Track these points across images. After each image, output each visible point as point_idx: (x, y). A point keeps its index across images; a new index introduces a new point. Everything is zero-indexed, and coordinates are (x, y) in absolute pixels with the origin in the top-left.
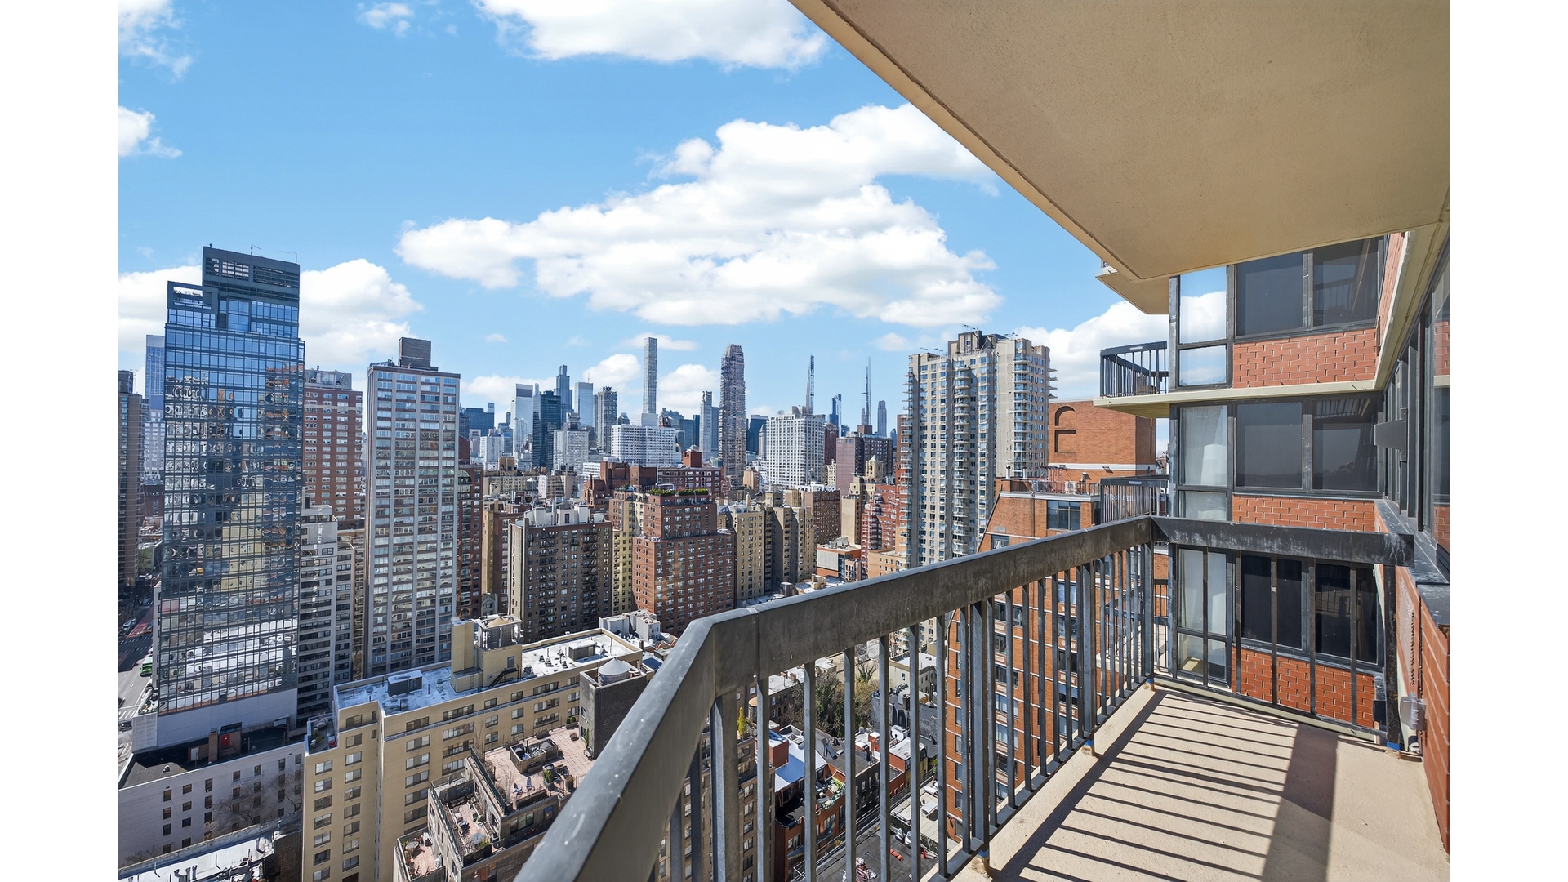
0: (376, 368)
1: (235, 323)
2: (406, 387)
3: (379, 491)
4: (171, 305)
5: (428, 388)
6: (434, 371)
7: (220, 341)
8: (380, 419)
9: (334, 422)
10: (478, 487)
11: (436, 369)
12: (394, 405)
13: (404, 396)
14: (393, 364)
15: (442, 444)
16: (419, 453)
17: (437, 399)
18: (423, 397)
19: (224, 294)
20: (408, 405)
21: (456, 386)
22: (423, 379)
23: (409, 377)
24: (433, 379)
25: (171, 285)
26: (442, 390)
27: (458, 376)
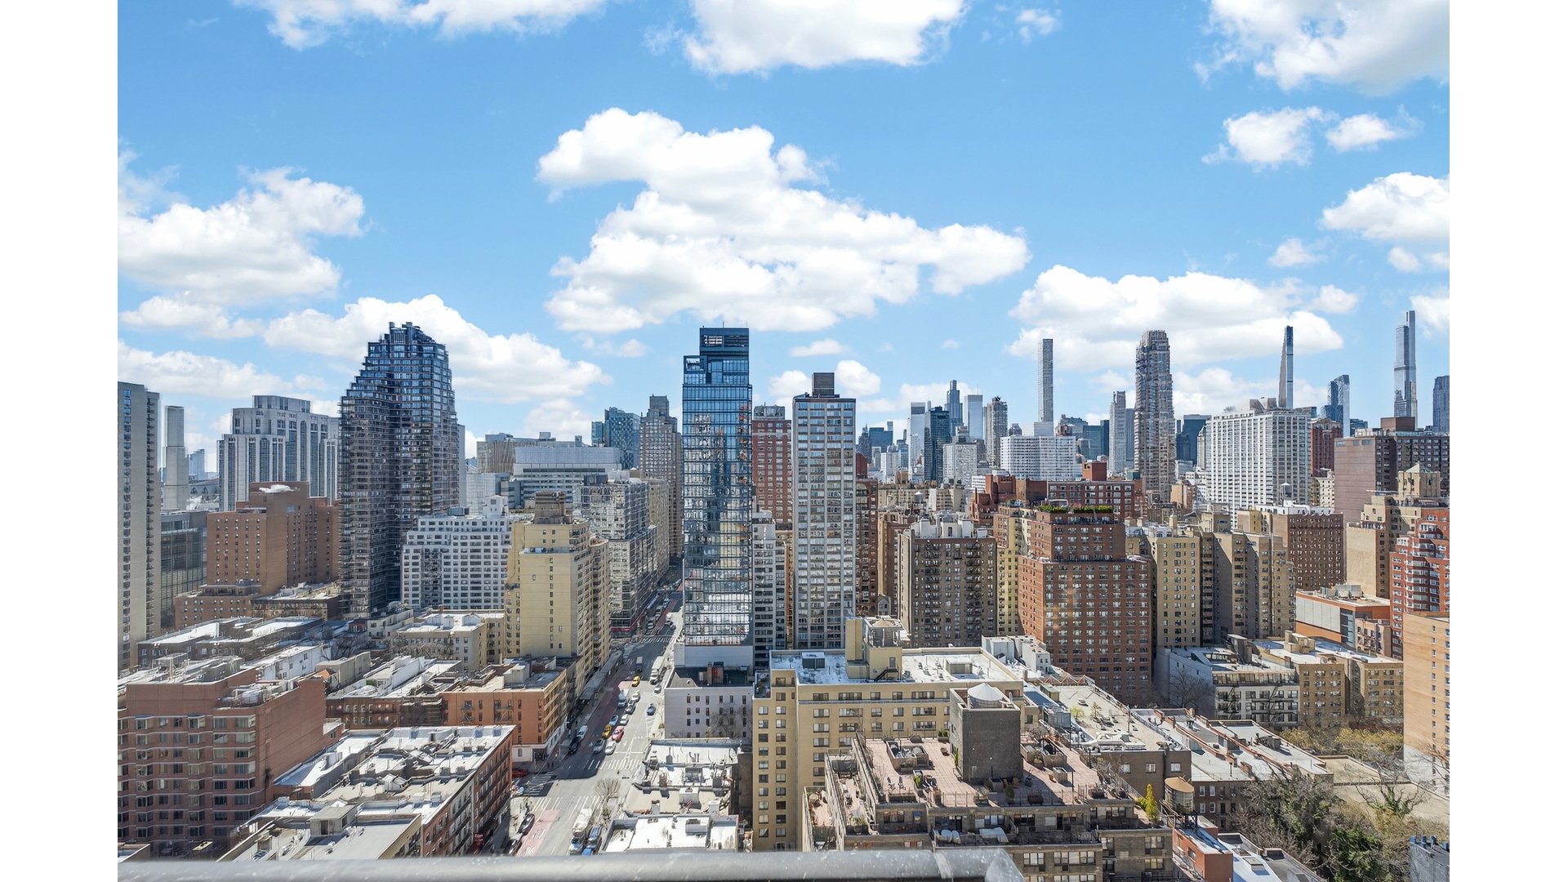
0: (797, 400)
1: (716, 378)
2: (817, 413)
3: (801, 501)
4: (686, 372)
5: (832, 414)
6: (836, 398)
7: (708, 393)
8: (800, 441)
9: (774, 445)
10: (873, 499)
11: (838, 396)
12: (808, 429)
13: (815, 421)
14: (807, 396)
15: (843, 461)
16: (827, 469)
17: (839, 422)
18: (828, 422)
19: (710, 358)
20: (818, 429)
21: (853, 409)
22: (829, 405)
23: (819, 405)
24: (836, 405)
25: (685, 357)
26: (842, 414)
27: (854, 401)
